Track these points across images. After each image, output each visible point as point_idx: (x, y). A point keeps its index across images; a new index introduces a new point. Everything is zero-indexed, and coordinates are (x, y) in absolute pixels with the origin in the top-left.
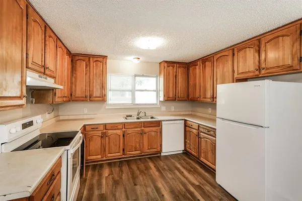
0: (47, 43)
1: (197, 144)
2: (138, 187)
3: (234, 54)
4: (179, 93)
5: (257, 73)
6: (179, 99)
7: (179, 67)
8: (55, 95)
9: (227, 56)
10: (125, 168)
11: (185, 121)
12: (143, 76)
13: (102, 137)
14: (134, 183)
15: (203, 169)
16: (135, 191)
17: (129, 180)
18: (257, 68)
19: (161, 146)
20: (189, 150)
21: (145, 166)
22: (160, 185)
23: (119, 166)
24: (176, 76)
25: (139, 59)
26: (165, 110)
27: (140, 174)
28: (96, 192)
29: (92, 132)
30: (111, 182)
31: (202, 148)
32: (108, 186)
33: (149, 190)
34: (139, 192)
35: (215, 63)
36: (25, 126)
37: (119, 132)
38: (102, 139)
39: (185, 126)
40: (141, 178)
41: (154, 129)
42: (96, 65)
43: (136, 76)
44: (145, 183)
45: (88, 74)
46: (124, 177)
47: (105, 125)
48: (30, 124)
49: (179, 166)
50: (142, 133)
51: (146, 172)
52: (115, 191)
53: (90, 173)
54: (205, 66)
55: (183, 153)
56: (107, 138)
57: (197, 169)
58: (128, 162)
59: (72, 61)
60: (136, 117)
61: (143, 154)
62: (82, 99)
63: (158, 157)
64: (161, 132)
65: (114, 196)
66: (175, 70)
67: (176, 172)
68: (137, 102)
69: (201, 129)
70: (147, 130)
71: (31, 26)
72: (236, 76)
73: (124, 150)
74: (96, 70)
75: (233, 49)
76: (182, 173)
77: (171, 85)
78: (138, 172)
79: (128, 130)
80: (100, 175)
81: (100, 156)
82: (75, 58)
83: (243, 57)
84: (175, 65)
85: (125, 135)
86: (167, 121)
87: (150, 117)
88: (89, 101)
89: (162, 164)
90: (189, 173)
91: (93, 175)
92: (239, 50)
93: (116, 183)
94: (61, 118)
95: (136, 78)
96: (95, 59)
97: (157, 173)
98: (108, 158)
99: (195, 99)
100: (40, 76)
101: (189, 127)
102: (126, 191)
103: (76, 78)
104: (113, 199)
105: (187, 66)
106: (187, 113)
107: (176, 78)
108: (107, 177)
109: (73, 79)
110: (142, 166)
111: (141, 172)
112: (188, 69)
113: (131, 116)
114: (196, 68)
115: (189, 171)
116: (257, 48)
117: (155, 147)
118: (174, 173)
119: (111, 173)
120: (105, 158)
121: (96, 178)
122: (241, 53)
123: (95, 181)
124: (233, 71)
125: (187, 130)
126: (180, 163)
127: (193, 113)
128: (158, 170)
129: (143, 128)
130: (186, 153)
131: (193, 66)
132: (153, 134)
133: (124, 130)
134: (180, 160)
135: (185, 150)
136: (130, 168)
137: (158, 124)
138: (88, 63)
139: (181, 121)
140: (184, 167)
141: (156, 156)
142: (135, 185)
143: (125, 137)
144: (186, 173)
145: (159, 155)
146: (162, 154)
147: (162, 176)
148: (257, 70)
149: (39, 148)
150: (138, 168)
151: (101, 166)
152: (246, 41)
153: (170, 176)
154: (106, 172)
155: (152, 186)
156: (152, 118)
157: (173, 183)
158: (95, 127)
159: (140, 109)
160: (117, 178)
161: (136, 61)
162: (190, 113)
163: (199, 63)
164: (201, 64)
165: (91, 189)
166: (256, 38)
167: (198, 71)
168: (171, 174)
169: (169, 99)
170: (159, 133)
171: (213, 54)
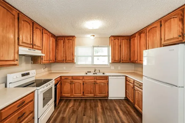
0: (34, 31)
1: (133, 94)
2: (85, 117)
3: (161, 25)
4: (123, 57)
5: (181, 39)
6: (123, 61)
7: (123, 39)
8: (42, 59)
9: (156, 27)
10: (82, 104)
11: (126, 77)
12: (98, 47)
13: (70, 84)
14: (84, 114)
15: (136, 113)
16: (82, 119)
17: (82, 111)
18: (181, 34)
19: (108, 92)
20: (128, 98)
21: (95, 104)
22: (99, 119)
23: (80, 102)
24: (120, 45)
25: (94, 36)
26: (114, 69)
27: (90, 109)
28: (61, 116)
29: (65, 81)
30: (71, 111)
31: (136, 98)
32: (68, 113)
33: (91, 120)
34: (84, 120)
35: (147, 34)
36: (23, 75)
37: (81, 81)
38: (71, 85)
39: (126, 80)
40: (89, 112)
41: (103, 81)
42: (69, 42)
43: (94, 47)
44: (90, 116)
45: (64, 47)
46: (80, 109)
47: (72, 77)
48: (28, 74)
49: (118, 108)
50: (95, 83)
51: (94, 108)
52: (71, 117)
53: (63, 103)
54: (141, 37)
55: (125, 99)
56: (73, 84)
57: (131, 112)
58: (86, 100)
59: (56, 40)
60: (93, 73)
61: (96, 97)
62: (61, 61)
63: (106, 99)
64: (108, 84)
65: (69, 119)
66: (120, 42)
67: (115, 112)
68: (94, 64)
69: (135, 84)
70: (98, 81)
71: (21, 23)
72: (163, 43)
73: (83, 93)
74: (68, 45)
75: (161, 21)
76: (118, 113)
77: (117, 52)
78: (89, 107)
79: (86, 80)
80: (67, 106)
81: (69, 95)
82: (57, 39)
83: (168, 26)
84: (120, 38)
85: (84, 83)
86: (112, 76)
87: (102, 73)
88: (65, 62)
89: (106, 104)
90: (123, 114)
91: (63, 105)
92: (166, 21)
93: (74, 112)
94: (52, 72)
95: (94, 48)
96: (68, 38)
97: (100, 110)
98: (74, 97)
99: (134, 62)
100: (29, 49)
101: (128, 81)
102: (77, 118)
103: (58, 50)
104: (68, 122)
105: (129, 38)
106: (131, 71)
107: (120, 47)
108: (70, 108)
109: (57, 51)
110: (93, 104)
111: (91, 108)
112: (130, 40)
113: (90, 72)
114: (135, 39)
115: (124, 113)
116: (181, 17)
117: (104, 93)
118: (112, 112)
119: (73, 106)
120: (72, 96)
121: (65, 107)
122: (167, 24)
123: (63, 109)
124: (161, 39)
125: (127, 83)
126: (119, 106)
127: (135, 72)
128: (102, 108)
129: (95, 80)
130: (126, 99)
131: (133, 38)
132: (102, 84)
133: (83, 80)
134: (120, 104)
135: (126, 97)
136: (85, 104)
137: (106, 78)
138: (64, 41)
139: (123, 77)
140: (121, 110)
141: (105, 99)
142: (84, 115)
143: (84, 85)
144: (121, 113)
145: (107, 98)
146: (109, 98)
147: (104, 113)
148: (181, 36)
149: (34, 87)
150: (90, 105)
151: (70, 100)
152: (171, 13)
153: (109, 114)
154: (71, 105)
155: (94, 118)
156: (104, 74)
157: (109, 119)
158: (66, 78)
159: (96, 68)
160: (75, 109)
161: (92, 37)
162: (133, 71)
163: (137, 35)
164: (138, 36)
165: (59, 113)
166: (180, 9)
167: (136, 41)
168: (110, 112)
169: (115, 61)
170: (106, 84)
171: (146, 27)
